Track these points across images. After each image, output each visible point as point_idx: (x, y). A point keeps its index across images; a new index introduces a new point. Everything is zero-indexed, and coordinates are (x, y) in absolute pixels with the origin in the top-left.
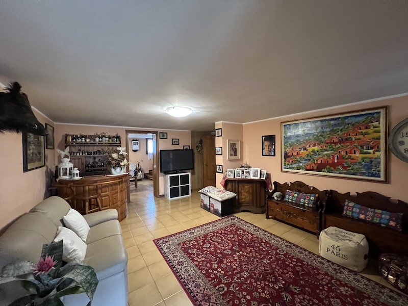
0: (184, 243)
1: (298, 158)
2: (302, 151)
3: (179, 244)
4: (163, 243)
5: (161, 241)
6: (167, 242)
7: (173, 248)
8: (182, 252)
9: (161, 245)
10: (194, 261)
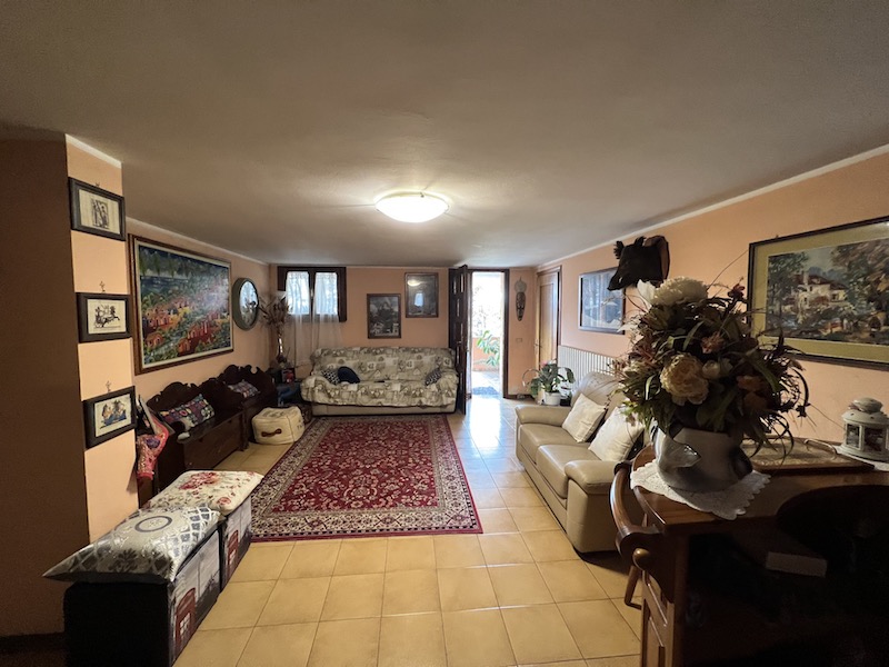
0: (423, 503)
1: (166, 330)
2: (172, 316)
3: (434, 504)
4: (463, 518)
5: (465, 523)
6: (454, 518)
7: (448, 502)
8: (438, 490)
9: (467, 515)
10: (431, 477)
